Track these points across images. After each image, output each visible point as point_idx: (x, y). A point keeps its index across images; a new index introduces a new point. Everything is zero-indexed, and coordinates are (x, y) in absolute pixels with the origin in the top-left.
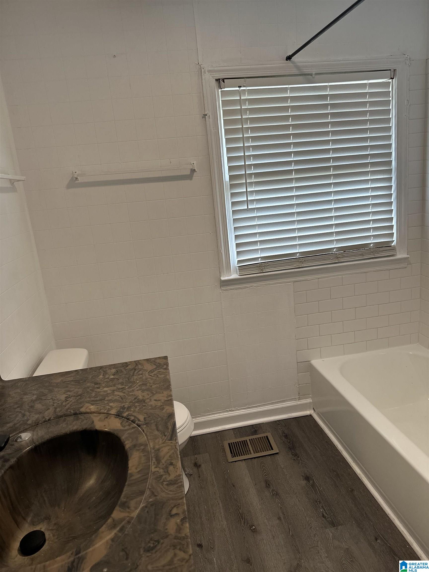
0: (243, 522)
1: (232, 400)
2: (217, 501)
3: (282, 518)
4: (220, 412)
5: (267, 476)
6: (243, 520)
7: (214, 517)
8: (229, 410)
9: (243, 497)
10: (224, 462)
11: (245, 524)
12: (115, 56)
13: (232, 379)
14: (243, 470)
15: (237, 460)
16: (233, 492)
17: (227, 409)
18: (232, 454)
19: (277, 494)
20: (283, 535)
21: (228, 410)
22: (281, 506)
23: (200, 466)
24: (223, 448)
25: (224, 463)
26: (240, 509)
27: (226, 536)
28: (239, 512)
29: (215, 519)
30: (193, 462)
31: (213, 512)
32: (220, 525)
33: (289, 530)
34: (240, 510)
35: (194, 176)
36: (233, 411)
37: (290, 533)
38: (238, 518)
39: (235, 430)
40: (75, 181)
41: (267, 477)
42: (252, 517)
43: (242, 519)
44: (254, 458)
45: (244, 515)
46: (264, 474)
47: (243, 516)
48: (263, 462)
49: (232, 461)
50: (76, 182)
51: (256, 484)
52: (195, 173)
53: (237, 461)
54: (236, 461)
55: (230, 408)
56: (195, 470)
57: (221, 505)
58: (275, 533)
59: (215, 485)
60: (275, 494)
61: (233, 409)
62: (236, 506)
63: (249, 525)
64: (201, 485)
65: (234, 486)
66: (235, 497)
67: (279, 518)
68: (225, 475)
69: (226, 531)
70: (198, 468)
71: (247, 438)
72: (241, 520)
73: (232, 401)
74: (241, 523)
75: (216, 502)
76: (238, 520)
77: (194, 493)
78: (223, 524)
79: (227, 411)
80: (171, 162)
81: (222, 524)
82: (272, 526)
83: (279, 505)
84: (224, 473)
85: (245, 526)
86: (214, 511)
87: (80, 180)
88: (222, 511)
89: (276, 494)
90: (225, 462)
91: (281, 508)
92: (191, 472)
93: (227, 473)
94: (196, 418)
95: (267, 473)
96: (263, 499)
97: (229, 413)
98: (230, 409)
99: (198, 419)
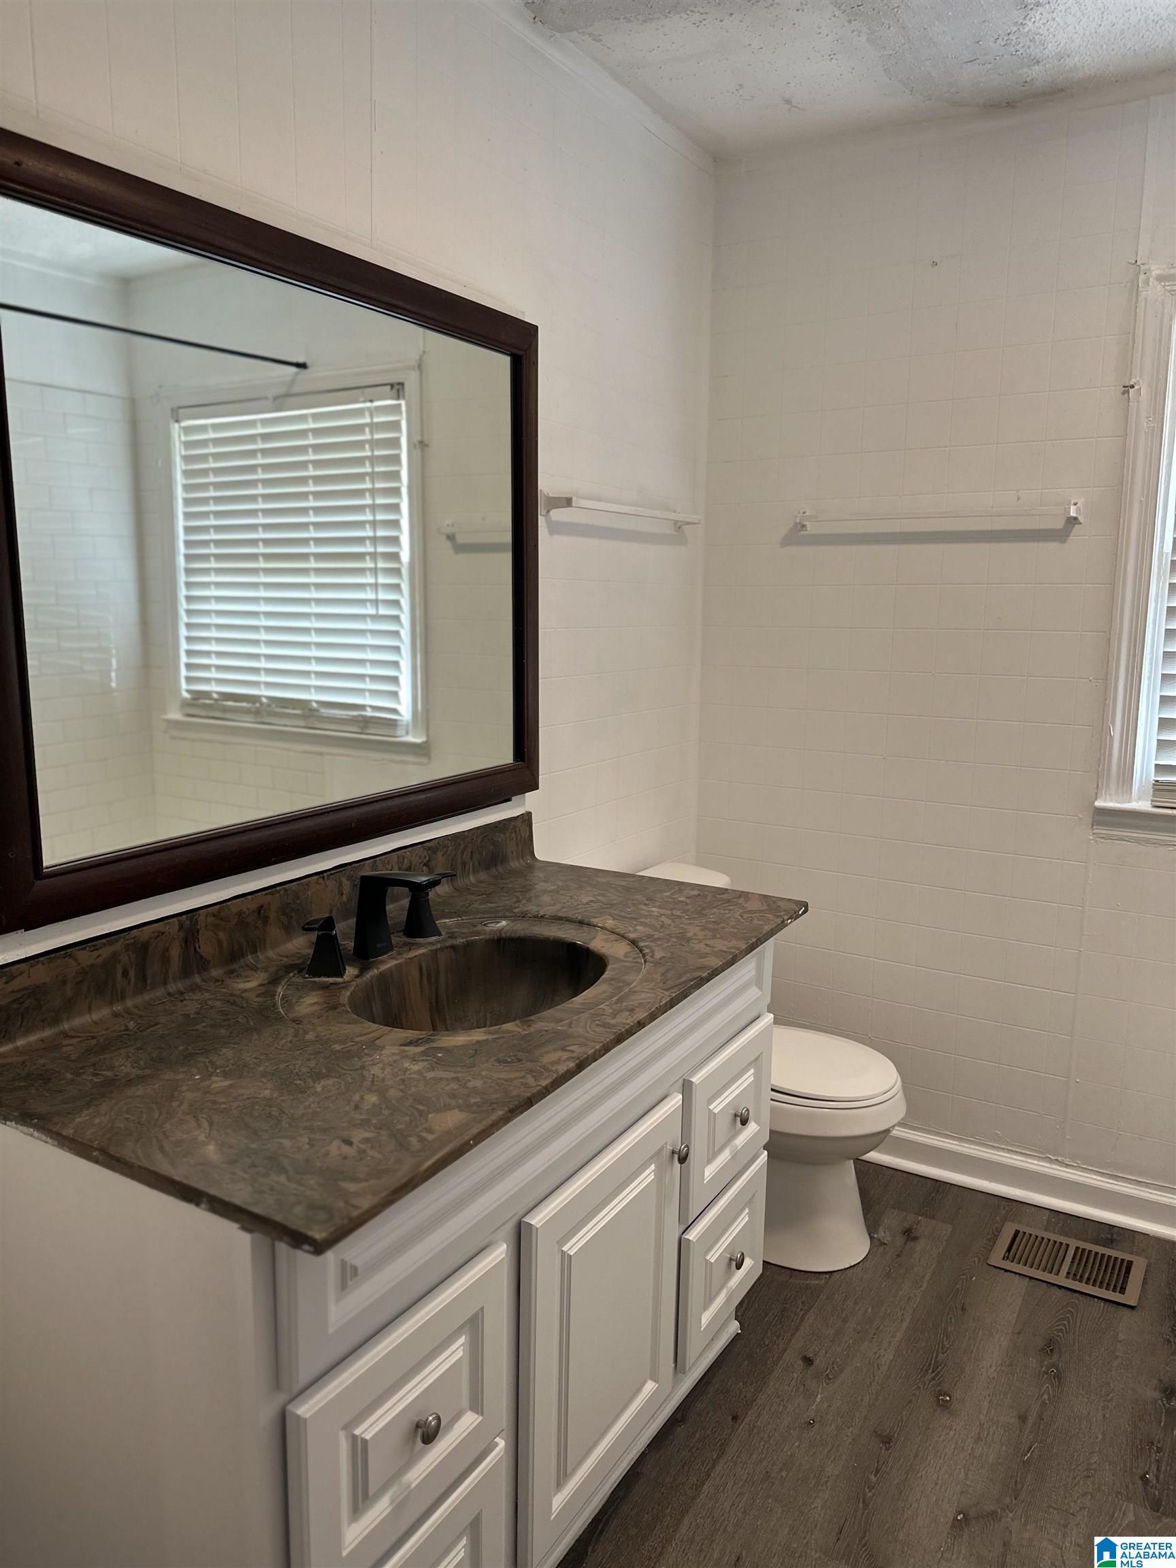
0: (929, 1377)
1: (1068, 1137)
2: (903, 1315)
3: (1030, 1421)
4: (1028, 1153)
5: (1063, 1335)
6: (934, 1374)
7: (874, 1334)
8: (1056, 1160)
9: (967, 1338)
10: (976, 1259)
11: (930, 1382)
12: (935, 264)
13: (1078, 1080)
14: (1010, 1293)
15: (1010, 1269)
16: (951, 1318)
17: (1050, 1154)
18: (1007, 1253)
19: (1058, 1376)
20: (1004, 1448)
21: (1052, 1157)
22: (1047, 1401)
23: (916, 1238)
24: (996, 1233)
25: (975, 1261)
26: (943, 1353)
27: (874, 1377)
28: (936, 1357)
29: (873, 1338)
30: (906, 1224)
31: (880, 1326)
32: (875, 1353)
33: (1026, 1449)
34: (941, 1354)
35: (1072, 534)
36: (1066, 1167)
37: (1026, 1455)
38: (925, 1365)
39: (1058, 1215)
40: (800, 531)
41: (1060, 1334)
42: (957, 1381)
43: (933, 1372)
44: (1060, 1287)
45: (943, 1368)
46: (1060, 1325)
47: (940, 1367)
48: (1076, 1304)
49: (997, 1265)
50: (802, 533)
51: (1019, 1333)
52: (1077, 525)
53: (1011, 1272)
54: (1006, 1271)
55: (1058, 1155)
56: (900, 1240)
57: (905, 1325)
58: (988, 1434)
59: (920, 1287)
60: (1053, 1373)
61: (1067, 1161)
62: (939, 1344)
63: (939, 1388)
64: (892, 1271)
65: (963, 1309)
66: (949, 1329)
67: (1023, 1418)
68: (960, 1282)
69: (879, 1369)
70: (907, 1240)
71: (1074, 1243)
72: (930, 1371)
73: (1069, 1140)
74: (923, 1376)
75: (900, 1314)
76: (922, 1369)
77: (865, 1276)
78: (884, 1356)
79: (1050, 1161)
80: (1018, 499)
81: (882, 1354)
82: (992, 1419)
83: (1046, 1397)
84: (959, 1276)
85: (930, 1386)
86: (882, 1326)
87: (811, 528)
88: (899, 1335)
89: (1054, 1376)
90: (979, 1259)
91: (1044, 1403)
92: (888, 1239)
93: (967, 1280)
94: (962, 1142)
95: (1066, 1328)
96: (1012, 1365)
97: (1054, 1166)
98: (1059, 1159)
99: (966, 1145)
